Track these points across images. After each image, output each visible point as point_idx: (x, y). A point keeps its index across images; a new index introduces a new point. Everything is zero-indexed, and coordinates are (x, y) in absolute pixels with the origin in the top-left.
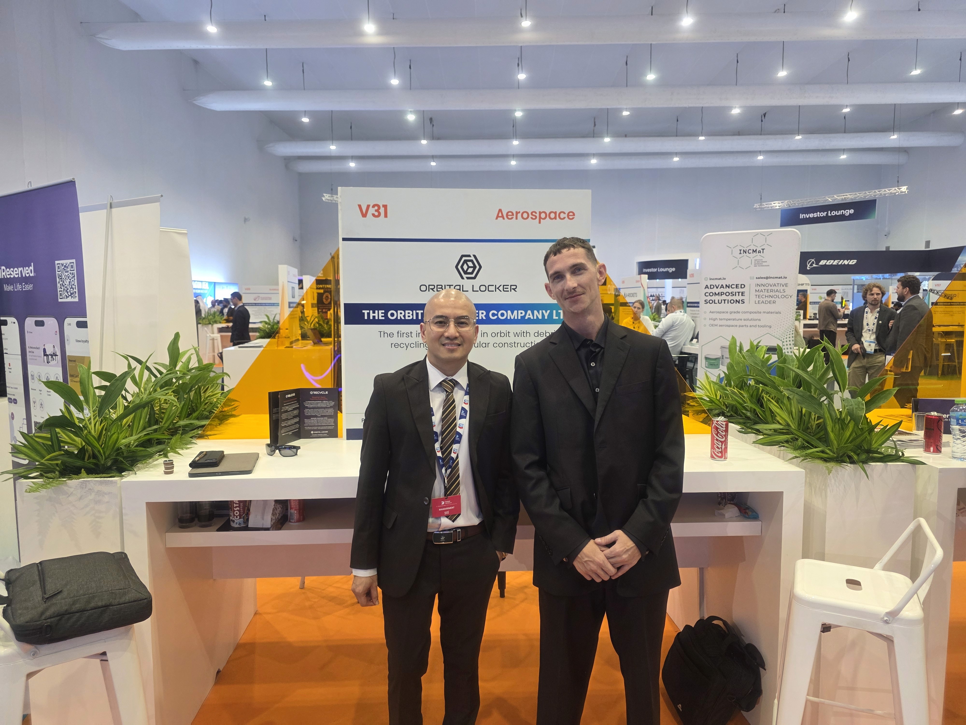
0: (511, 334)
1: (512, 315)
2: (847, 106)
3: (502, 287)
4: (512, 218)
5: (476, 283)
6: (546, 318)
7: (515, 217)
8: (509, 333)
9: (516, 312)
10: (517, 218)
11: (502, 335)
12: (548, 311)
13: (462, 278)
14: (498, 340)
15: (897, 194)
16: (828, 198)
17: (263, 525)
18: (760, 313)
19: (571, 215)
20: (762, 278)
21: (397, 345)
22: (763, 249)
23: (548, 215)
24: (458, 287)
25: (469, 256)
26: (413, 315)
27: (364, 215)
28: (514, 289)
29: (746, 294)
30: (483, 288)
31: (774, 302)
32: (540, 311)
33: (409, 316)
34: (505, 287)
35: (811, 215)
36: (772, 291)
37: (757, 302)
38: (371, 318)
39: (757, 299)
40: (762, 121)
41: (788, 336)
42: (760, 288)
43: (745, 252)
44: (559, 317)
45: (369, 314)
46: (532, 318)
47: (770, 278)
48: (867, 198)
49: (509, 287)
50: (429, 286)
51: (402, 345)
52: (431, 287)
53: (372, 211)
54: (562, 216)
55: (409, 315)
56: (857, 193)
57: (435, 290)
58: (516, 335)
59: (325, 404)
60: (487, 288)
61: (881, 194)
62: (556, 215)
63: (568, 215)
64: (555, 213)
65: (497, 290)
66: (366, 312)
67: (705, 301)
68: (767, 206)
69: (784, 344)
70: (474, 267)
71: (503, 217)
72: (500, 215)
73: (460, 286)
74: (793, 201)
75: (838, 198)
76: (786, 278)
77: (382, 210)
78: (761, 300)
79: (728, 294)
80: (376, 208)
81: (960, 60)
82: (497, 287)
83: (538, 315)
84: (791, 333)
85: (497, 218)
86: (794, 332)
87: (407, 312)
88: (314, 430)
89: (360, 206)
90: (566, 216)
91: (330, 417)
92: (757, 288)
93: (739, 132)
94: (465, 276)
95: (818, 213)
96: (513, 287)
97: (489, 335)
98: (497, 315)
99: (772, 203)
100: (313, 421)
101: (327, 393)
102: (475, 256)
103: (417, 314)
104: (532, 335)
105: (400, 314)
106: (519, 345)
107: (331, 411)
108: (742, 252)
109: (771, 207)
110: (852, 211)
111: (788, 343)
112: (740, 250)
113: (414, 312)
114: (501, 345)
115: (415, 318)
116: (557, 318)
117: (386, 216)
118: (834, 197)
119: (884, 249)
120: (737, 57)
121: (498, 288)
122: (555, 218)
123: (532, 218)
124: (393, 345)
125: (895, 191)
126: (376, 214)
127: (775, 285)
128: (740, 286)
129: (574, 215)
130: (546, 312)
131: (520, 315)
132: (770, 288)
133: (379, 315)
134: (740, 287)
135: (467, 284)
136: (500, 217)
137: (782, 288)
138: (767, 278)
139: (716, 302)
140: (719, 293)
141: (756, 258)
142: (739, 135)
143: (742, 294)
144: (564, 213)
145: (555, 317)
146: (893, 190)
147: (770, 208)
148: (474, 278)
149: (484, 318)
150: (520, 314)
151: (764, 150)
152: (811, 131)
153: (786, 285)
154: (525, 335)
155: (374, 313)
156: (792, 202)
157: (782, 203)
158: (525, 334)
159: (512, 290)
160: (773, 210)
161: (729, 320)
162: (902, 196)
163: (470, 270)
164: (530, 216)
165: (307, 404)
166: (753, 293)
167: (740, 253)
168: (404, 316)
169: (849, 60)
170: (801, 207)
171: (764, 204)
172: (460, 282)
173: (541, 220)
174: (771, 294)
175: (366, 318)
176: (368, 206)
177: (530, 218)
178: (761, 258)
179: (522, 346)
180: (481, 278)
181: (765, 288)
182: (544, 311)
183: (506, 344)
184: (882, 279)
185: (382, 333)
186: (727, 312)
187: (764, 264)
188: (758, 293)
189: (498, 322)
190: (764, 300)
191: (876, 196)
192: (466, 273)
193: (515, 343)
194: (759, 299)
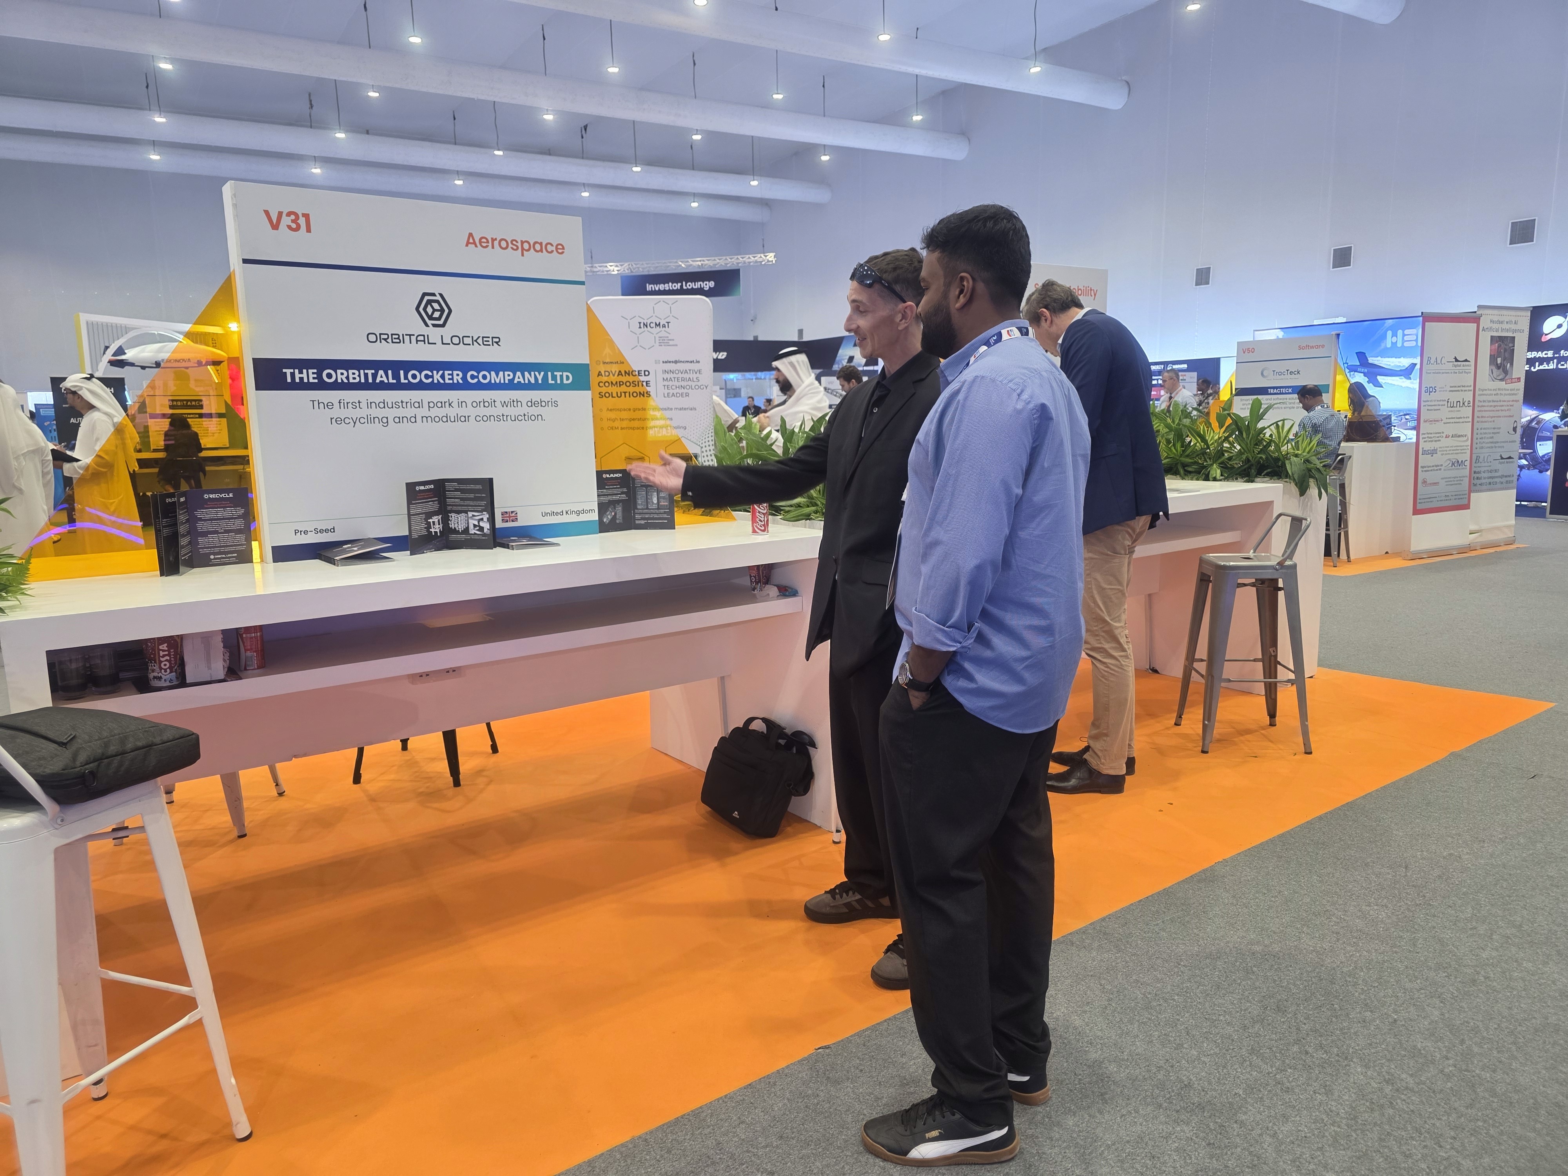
0: (498, 404)
1: (497, 377)
2: (697, 132)
3: (481, 338)
4: (487, 246)
5: (447, 332)
6: (540, 382)
7: (490, 244)
8: (494, 401)
9: (501, 373)
10: (493, 247)
11: (487, 404)
12: (542, 373)
13: (427, 325)
14: (482, 411)
15: (763, 263)
16: (680, 263)
17: (211, 677)
18: (671, 409)
19: (560, 249)
20: (670, 362)
21: (339, 421)
22: (668, 323)
23: (532, 246)
24: (421, 338)
25: (434, 295)
26: (359, 376)
27: (275, 227)
28: (497, 343)
29: (652, 384)
30: (456, 340)
31: (687, 395)
32: (532, 373)
33: (354, 378)
34: (485, 339)
35: (662, 287)
36: (683, 380)
37: (666, 395)
38: (297, 380)
39: (666, 391)
40: (582, 137)
41: (707, 439)
42: (668, 376)
43: (645, 325)
44: (556, 381)
45: (293, 375)
46: (523, 382)
47: (680, 362)
48: (729, 267)
49: (490, 339)
50: (380, 334)
51: (347, 421)
52: (383, 337)
53: (286, 221)
54: (550, 248)
55: (354, 376)
56: (716, 258)
57: (389, 340)
58: (504, 404)
59: (229, 512)
60: (461, 340)
61: (745, 262)
62: (541, 247)
63: (557, 249)
64: (541, 244)
65: (475, 343)
66: (288, 371)
67: (599, 394)
68: (601, 269)
69: (704, 449)
70: (442, 311)
71: (474, 243)
72: (471, 241)
73: (424, 336)
74: (636, 264)
75: (694, 264)
76: (698, 362)
77: (302, 221)
78: (671, 391)
79: (628, 384)
80: (293, 217)
81: (824, 86)
82: (474, 339)
83: (530, 377)
84: (710, 435)
85: (467, 245)
86: (713, 434)
87: (351, 372)
88: (214, 554)
89: (267, 213)
90: (554, 248)
91: (238, 531)
92: (666, 376)
93: (549, 150)
94: (429, 322)
95: (670, 284)
96: (495, 340)
97: (469, 405)
98: (477, 377)
99: (608, 265)
100: (213, 539)
101: (231, 495)
102: (441, 295)
103: (366, 375)
104: (524, 404)
105: (341, 375)
106: (509, 417)
107: (239, 524)
108: (642, 325)
109: (607, 271)
110: (712, 284)
111: (708, 448)
112: (640, 323)
113: (362, 371)
114: (485, 419)
115: (363, 381)
116: (553, 382)
117: (309, 230)
118: (688, 262)
119: (752, 339)
120: (543, 30)
121: (476, 341)
122: (541, 251)
123: (512, 248)
124: (334, 421)
125: (761, 260)
126: (294, 226)
127: (686, 372)
128: (643, 372)
129: (563, 248)
130: (540, 374)
131: (507, 378)
132: (680, 375)
133: (310, 376)
134: (643, 374)
135: (434, 334)
136: (471, 243)
137: (695, 376)
138: (676, 362)
139: (614, 395)
140: (617, 382)
141: (660, 335)
142: (550, 154)
143: (647, 384)
144: (552, 245)
145: (550, 381)
146: (760, 257)
147: (606, 273)
148: (443, 325)
149: (461, 381)
150: (507, 376)
151: (590, 182)
152: (652, 162)
153: (700, 371)
154: (515, 405)
155: (301, 372)
156: (634, 266)
157: (621, 265)
158: (515, 403)
159: (494, 344)
160: (609, 275)
161: (633, 420)
162: (768, 266)
163: (436, 315)
164: (510, 245)
165: (199, 514)
166: (661, 383)
167: (640, 327)
168: (347, 378)
169: (695, 64)
170: (646, 273)
171: (597, 265)
172: (425, 330)
173: (524, 252)
174: (683, 384)
175: (289, 380)
176: (280, 214)
177: (509, 248)
178: (667, 335)
179: (513, 419)
180: (454, 327)
181: (675, 375)
182: (537, 373)
183: (492, 417)
184: (754, 380)
185: (316, 403)
186: (630, 410)
187: (671, 343)
188: (666, 383)
189: (479, 386)
190: (675, 391)
191: (740, 265)
192: (431, 318)
193: (503, 415)
194: (669, 391)
